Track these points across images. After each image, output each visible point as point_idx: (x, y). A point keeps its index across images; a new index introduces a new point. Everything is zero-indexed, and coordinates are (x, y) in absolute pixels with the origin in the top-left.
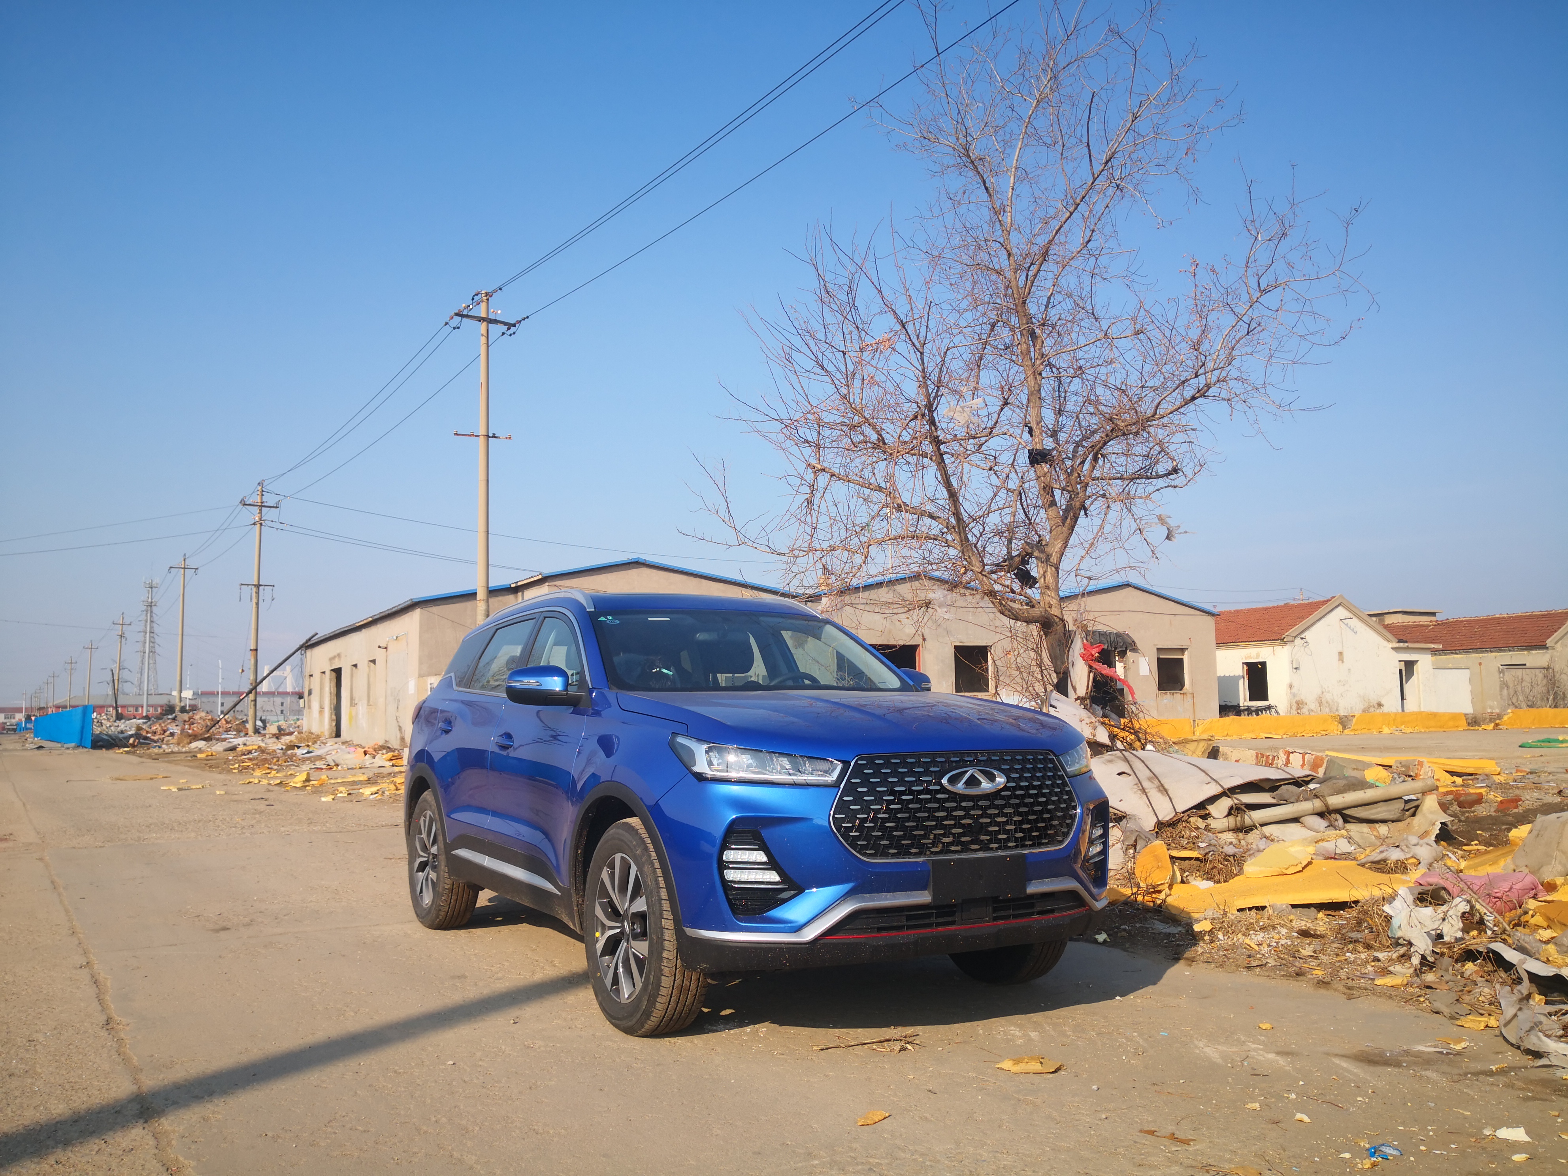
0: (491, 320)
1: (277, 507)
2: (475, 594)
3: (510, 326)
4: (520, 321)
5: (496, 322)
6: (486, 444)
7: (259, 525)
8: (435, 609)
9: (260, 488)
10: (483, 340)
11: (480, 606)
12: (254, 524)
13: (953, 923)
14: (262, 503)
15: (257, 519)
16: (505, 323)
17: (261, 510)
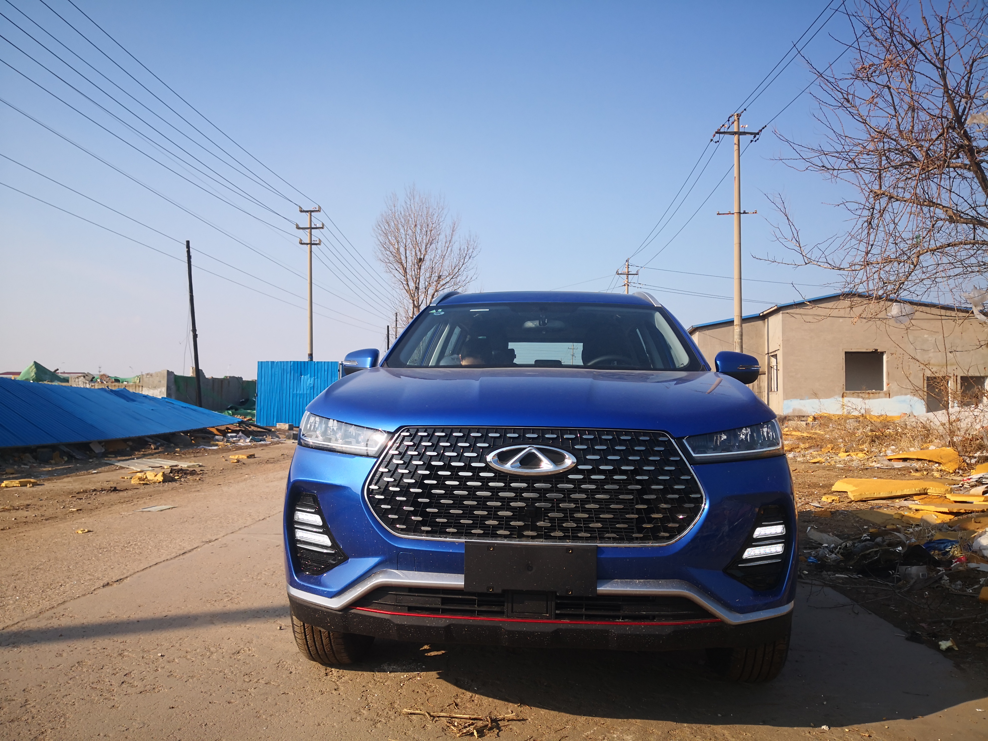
0: (741, 132)
1: (637, 274)
2: (733, 321)
3: (755, 134)
4: (762, 130)
5: (744, 133)
6: (738, 218)
7: (627, 286)
8: (708, 332)
9: (627, 264)
10: (736, 147)
11: (736, 329)
12: (624, 285)
13: (501, 613)
14: (628, 272)
15: (626, 282)
16: (751, 134)
17: (628, 277)
